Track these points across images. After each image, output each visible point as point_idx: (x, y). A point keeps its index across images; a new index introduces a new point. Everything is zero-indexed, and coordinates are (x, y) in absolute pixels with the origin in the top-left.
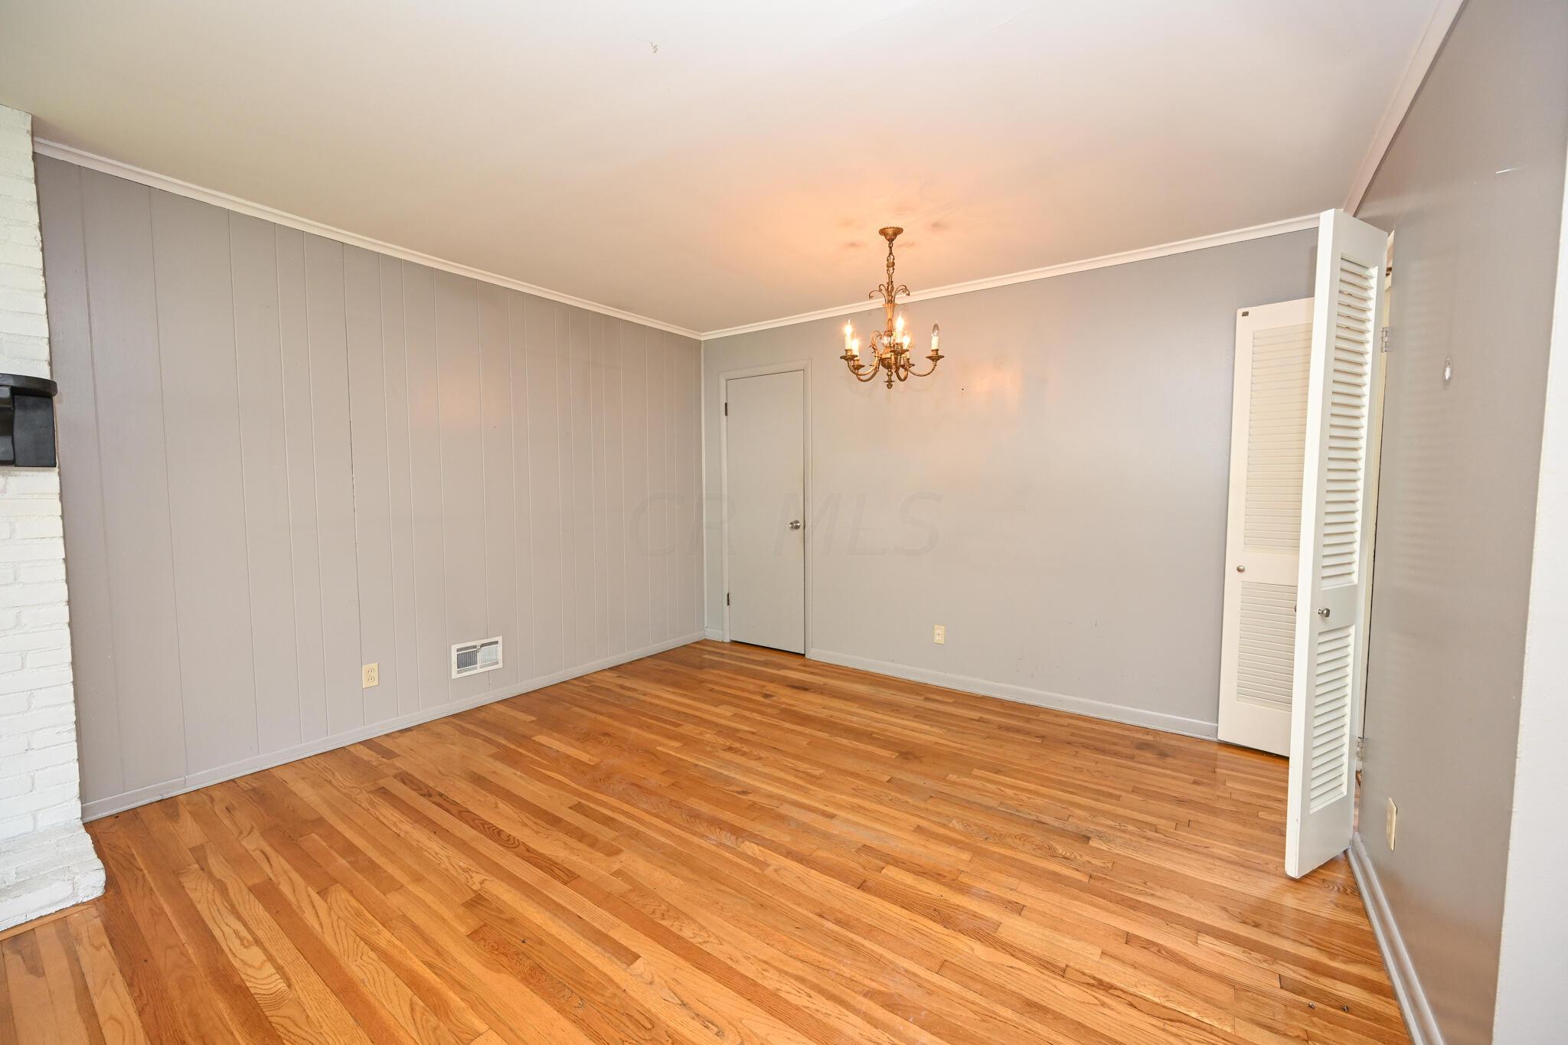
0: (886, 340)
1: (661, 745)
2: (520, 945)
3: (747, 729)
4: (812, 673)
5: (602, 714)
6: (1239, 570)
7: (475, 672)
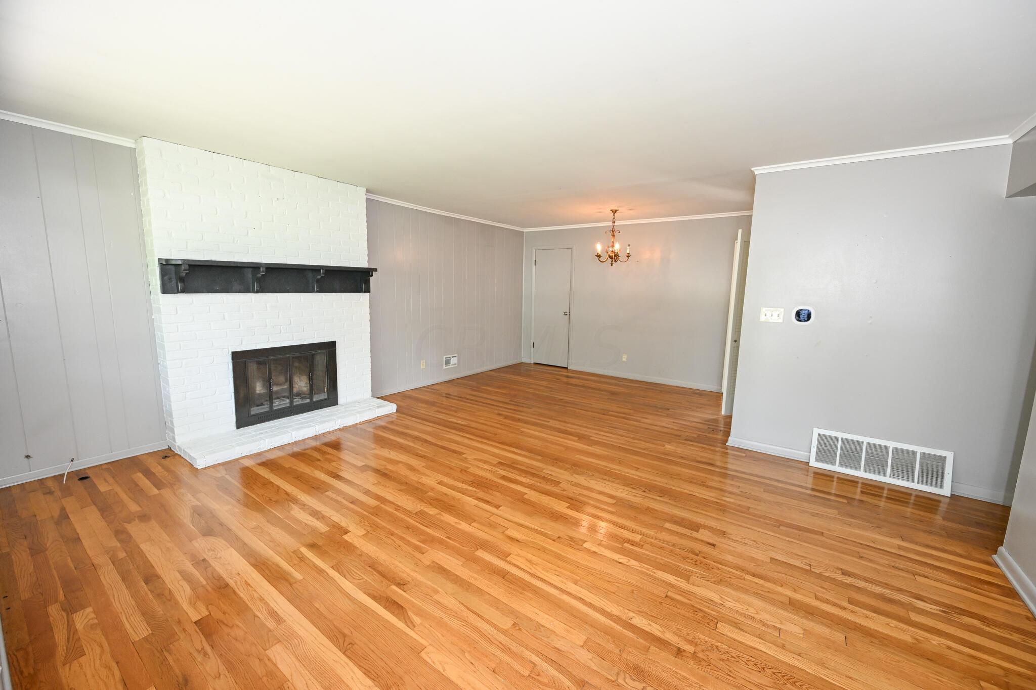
0: (611, 249)
7: (449, 367)
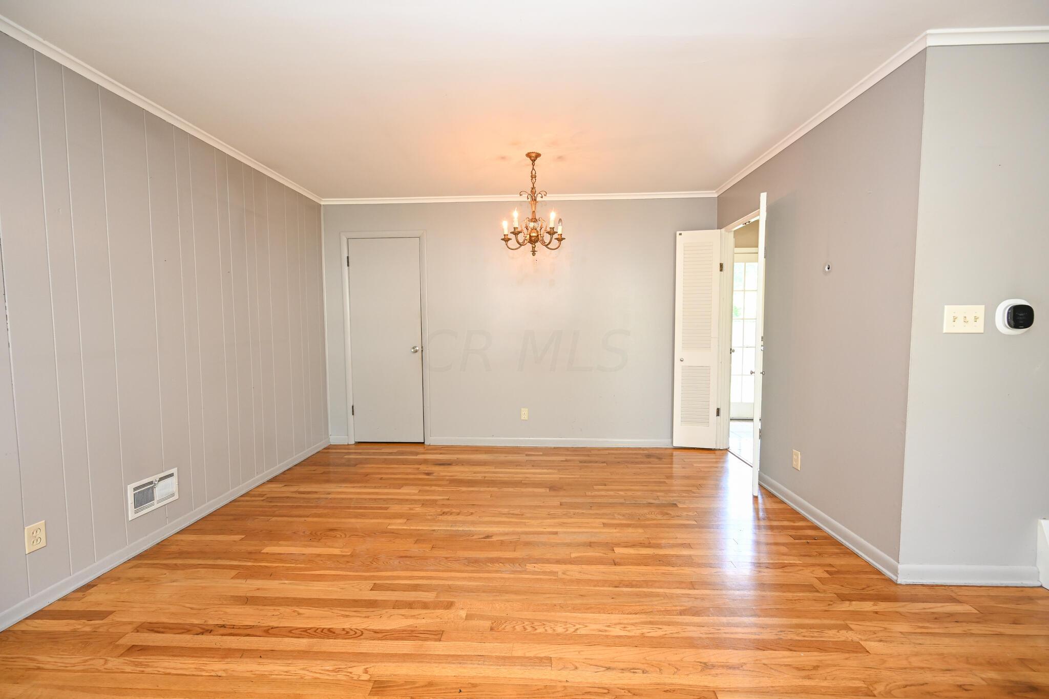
1: (389, 524)
2: (459, 695)
3: (441, 498)
4: (441, 454)
5: (308, 517)
6: (681, 360)
